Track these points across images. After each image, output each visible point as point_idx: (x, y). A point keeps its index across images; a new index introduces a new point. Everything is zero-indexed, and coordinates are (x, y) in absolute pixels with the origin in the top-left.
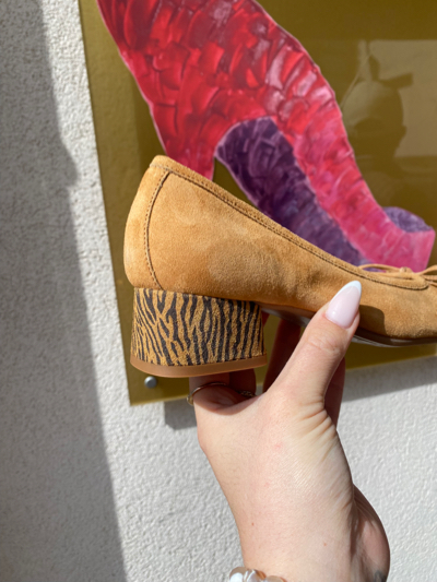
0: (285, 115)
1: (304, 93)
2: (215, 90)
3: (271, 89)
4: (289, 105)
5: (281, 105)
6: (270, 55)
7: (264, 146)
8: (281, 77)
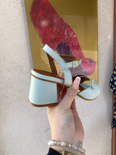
0: (68, 41)
1: (71, 36)
3: (65, 35)
7: (64, 47)
8: (67, 33)
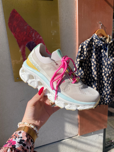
0: (35, 41)
1: (38, 38)
2: (25, 37)
3: (33, 37)
4: (36, 39)
5: (35, 39)
6: (33, 33)
7: (33, 45)
8: (34, 36)
